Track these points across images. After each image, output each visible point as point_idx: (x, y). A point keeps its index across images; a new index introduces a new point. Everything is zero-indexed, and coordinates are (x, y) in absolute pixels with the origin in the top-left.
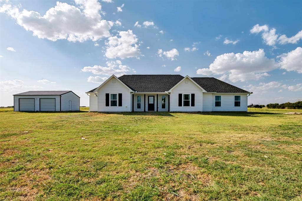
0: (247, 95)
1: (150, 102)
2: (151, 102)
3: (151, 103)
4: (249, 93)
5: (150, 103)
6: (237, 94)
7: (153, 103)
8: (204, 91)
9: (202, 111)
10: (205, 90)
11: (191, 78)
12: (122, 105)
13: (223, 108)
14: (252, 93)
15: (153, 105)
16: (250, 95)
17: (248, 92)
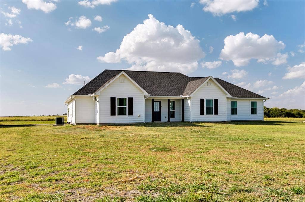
0: (263, 101)
1: (154, 109)
2: (157, 109)
3: (156, 111)
4: (265, 99)
5: (154, 111)
6: (254, 100)
7: (158, 111)
8: (229, 96)
9: (226, 120)
10: (230, 94)
11: (214, 78)
12: (134, 113)
13: (239, 116)
14: (269, 98)
15: (159, 114)
16: (265, 101)
17: (264, 97)
